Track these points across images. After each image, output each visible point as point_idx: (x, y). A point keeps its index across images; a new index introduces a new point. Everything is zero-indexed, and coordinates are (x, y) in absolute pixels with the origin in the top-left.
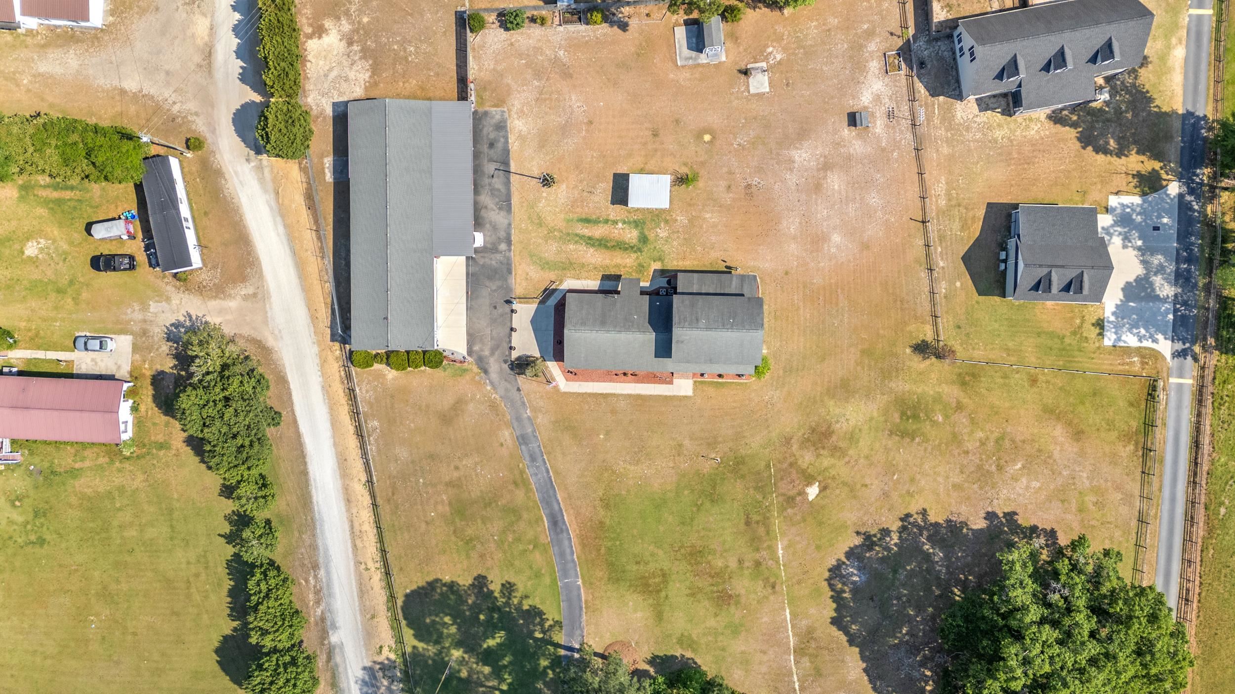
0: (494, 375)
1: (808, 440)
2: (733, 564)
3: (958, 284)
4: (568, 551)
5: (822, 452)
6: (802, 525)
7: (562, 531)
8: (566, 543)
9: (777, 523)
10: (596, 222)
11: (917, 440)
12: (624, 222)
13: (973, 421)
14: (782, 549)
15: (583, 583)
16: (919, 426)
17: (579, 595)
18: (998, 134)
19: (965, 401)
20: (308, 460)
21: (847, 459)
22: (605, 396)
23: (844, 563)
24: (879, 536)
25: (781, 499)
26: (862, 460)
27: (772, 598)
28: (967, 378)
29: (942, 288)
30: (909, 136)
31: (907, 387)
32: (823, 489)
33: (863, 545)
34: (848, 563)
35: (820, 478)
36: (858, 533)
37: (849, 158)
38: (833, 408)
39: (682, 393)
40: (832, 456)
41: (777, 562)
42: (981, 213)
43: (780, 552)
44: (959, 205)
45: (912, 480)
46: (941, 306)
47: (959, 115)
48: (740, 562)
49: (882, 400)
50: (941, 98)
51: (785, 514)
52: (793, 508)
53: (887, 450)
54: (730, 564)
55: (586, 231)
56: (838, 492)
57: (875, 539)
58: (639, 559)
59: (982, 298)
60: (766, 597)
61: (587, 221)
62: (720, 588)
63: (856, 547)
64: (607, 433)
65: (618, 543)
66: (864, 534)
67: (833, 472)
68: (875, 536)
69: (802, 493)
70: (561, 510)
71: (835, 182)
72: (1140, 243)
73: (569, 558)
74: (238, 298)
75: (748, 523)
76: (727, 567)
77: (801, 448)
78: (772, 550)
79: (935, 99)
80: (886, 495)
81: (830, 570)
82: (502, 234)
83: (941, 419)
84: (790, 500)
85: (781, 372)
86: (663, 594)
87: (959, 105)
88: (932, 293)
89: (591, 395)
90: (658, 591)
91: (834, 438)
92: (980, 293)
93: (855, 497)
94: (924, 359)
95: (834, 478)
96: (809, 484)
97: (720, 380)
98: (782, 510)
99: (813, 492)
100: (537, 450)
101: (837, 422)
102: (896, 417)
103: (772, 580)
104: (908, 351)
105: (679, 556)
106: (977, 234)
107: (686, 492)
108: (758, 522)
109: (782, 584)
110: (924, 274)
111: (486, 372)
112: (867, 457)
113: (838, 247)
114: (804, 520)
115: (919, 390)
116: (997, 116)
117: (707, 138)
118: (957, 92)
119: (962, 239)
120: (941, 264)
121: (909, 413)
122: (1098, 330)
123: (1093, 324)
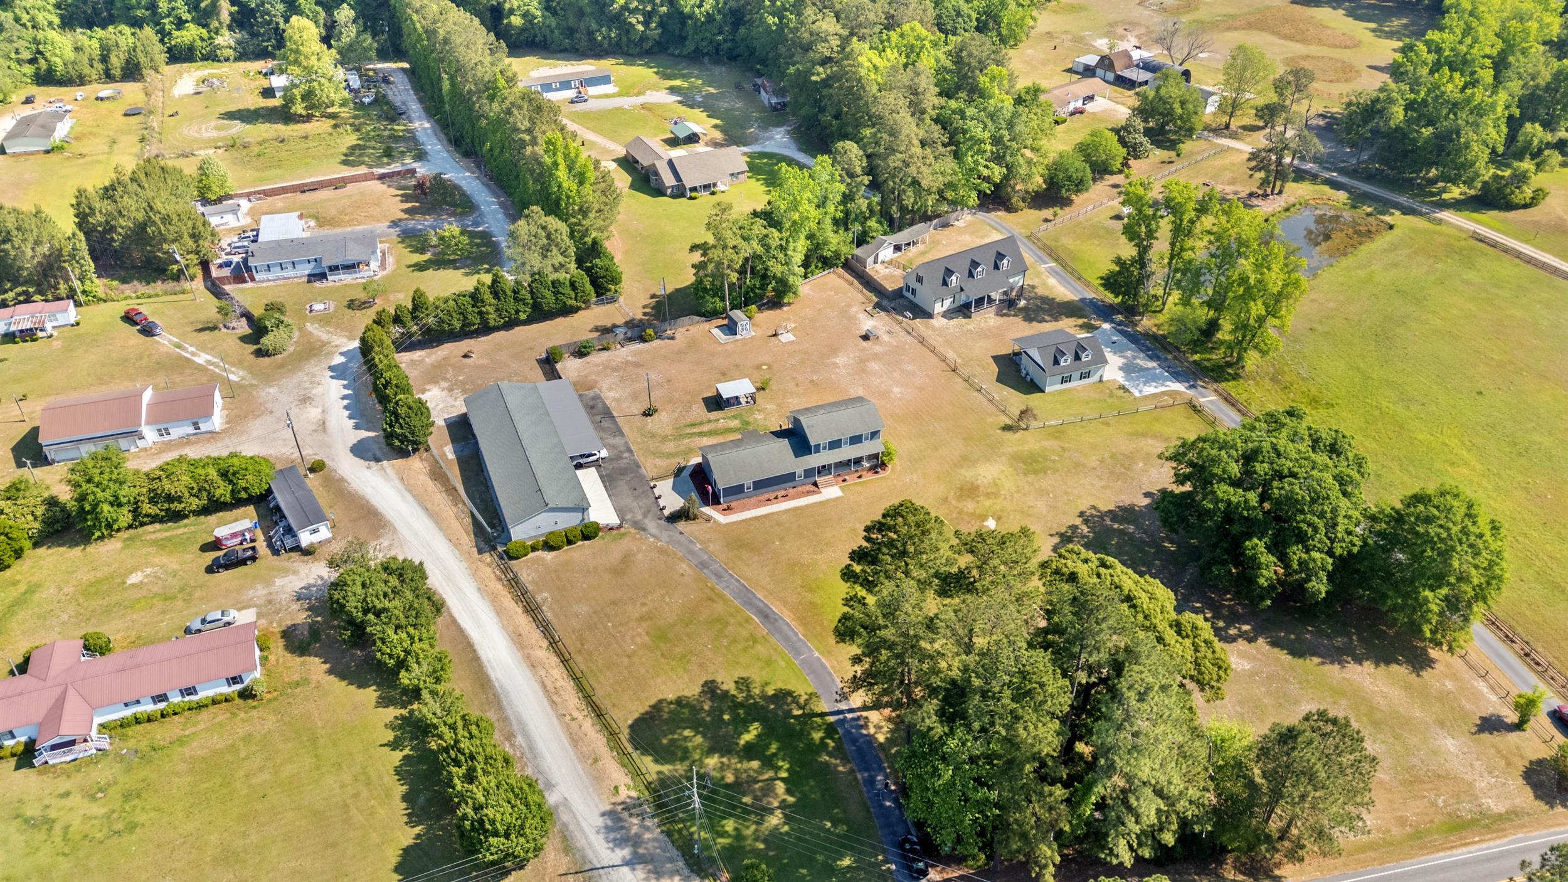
0: (653, 530)
1: (961, 496)
3: (1004, 393)
4: (791, 634)
5: (978, 499)
7: (776, 620)
8: (785, 628)
10: (701, 423)
11: (1049, 472)
12: (724, 419)
13: (1082, 453)
15: (821, 653)
16: (1043, 465)
17: (822, 665)
19: (1066, 445)
20: (477, 647)
21: (1002, 497)
22: (766, 516)
24: (1070, 531)
26: (1016, 495)
28: (1056, 435)
29: (995, 397)
30: (910, 338)
31: (1016, 449)
32: (998, 519)
35: (990, 514)
36: (1051, 535)
37: (876, 354)
38: (966, 473)
39: (834, 496)
40: (989, 498)
42: (990, 361)
44: (973, 360)
45: (1066, 493)
47: (936, 325)
49: (1002, 460)
50: (919, 320)
53: (1030, 483)
55: (696, 430)
56: (1011, 517)
57: (1068, 534)
61: (693, 425)
63: (1057, 544)
64: (781, 540)
66: (1057, 534)
67: (998, 508)
68: (1066, 532)
69: (983, 527)
70: (766, 606)
71: (875, 366)
73: (795, 638)
77: (959, 502)
79: (915, 321)
80: (1054, 507)
82: (623, 447)
83: (1056, 458)
87: (933, 322)
88: (990, 401)
89: (751, 519)
91: (982, 489)
92: (1026, 394)
93: (1029, 515)
94: (1015, 433)
95: (1001, 510)
96: (984, 520)
97: (858, 482)
99: (991, 524)
100: (720, 569)
101: (977, 479)
102: (1022, 466)
104: (999, 432)
106: (997, 370)
110: (976, 394)
111: (644, 530)
112: (1018, 492)
113: (901, 393)
115: (1027, 448)
116: (961, 320)
117: (764, 367)
118: (929, 315)
119: (988, 373)
120: (984, 387)
121: (1029, 461)
122: (1122, 390)
123: (1117, 389)
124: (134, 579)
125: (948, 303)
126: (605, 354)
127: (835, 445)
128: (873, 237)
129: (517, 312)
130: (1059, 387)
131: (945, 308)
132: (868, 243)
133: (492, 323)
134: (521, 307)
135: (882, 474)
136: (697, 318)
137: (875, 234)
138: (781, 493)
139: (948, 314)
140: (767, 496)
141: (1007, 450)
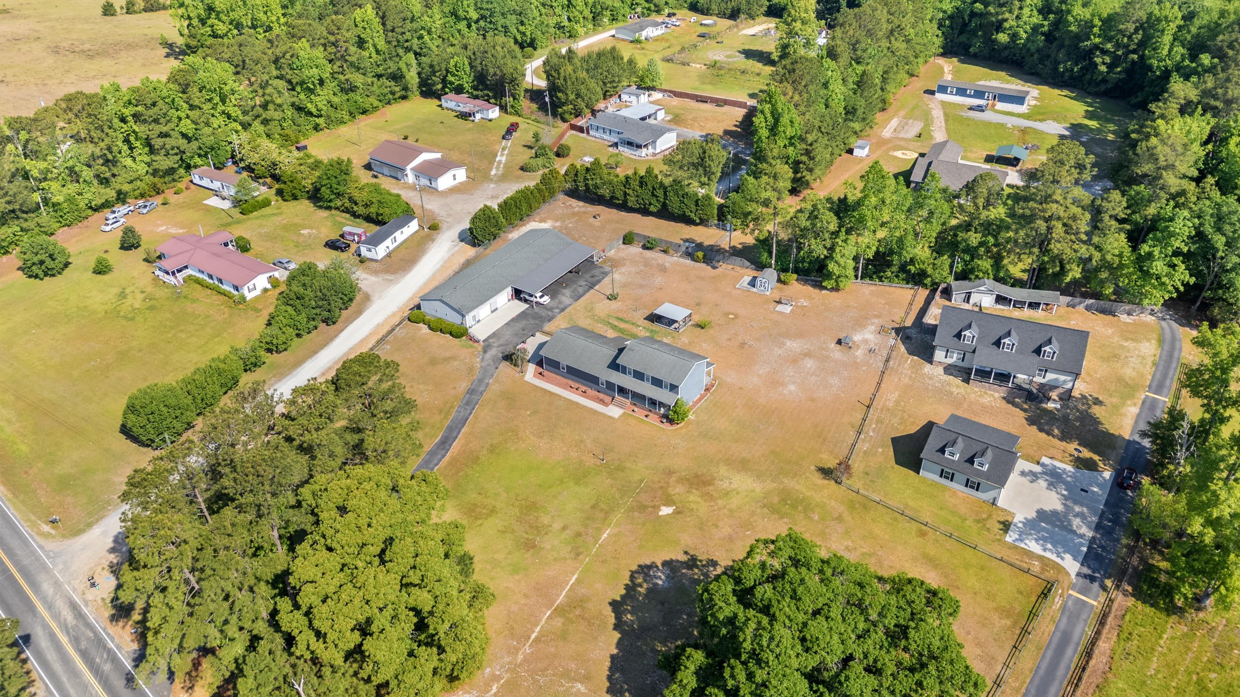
0: (488, 355)
1: (688, 480)
2: (557, 526)
3: (880, 450)
4: (435, 462)
5: (694, 491)
6: (639, 527)
7: (443, 449)
8: (439, 457)
9: (618, 516)
10: (626, 322)
11: (785, 520)
12: (644, 328)
13: (847, 533)
14: (608, 534)
16: (793, 512)
18: (955, 390)
19: (847, 516)
20: (326, 348)
21: (712, 504)
22: (551, 393)
23: (657, 567)
24: (704, 563)
25: (634, 504)
26: (725, 511)
27: (569, 561)
28: (857, 506)
29: (863, 446)
30: (881, 365)
31: (798, 487)
32: (677, 512)
33: (684, 563)
34: (661, 568)
35: (679, 505)
36: (686, 553)
37: (828, 357)
38: (723, 470)
39: (610, 414)
40: (702, 497)
41: (596, 541)
42: (922, 423)
43: (605, 535)
44: (904, 411)
46: (858, 455)
47: (926, 370)
48: (564, 528)
49: (770, 485)
50: (916, 358)
51: (630, 514)
52: (640, 513)
53: (753, 514)
54: (554, 525)
55: (616, 323)
56: (688, 519)
57: (699, 563)
58: (483, 491)
59: (897, 466)
60: (565, 559)
61: (621, 320)
62: (530, 537)
63: (678, 561)
64: (534, 413)
65: (477, 475)
66: (692, 556)
67: (693, 506)
68: (701, 561)
69: (657, 508)
70: (456, 437)
71: (809, 363)
72: (1065, 493)
73: (431, 466)
74: (381, 279)
75: (593, 507)
76: (551, 526)
77: (677, 481)
78: (600, 531)
79: (911, 357)
80: (731, 539)
81: (640, 566)
82: (562, 306)
83: (816, 518)
84: (642, 508)
85: (696, 434)
86: (480, 522)
87: (927, 368)
88: (854, 445)
89: (542, 389)
90: (477, 518)
91: (711, 488)
92: (897, 463)
93: (701, 529)
94: (824, 478)
95: (692, 510)
96: (667, 504)
97: (645, 419)
98: (631, 509)
99: (665, 511)
100: (475, 401)
101: (722, 480)
102: (776, 500)
103: (581, 550)
104: (813, 468)
105: (518, 503)
106: (913, 431)
107: (561, 469)
108: (602, 510)
109: (587, 556)
110: (852, 434)
111: (485, 352)
112: (731, 510)
113: (790, 392)
114: (644, 524)
115: (809, 494)
116: (958, 381)
117: (731, 316)
118: (929, 359)
119: (897, 429)
120: (871, 434)
121: (789, 502)
122: (1001, 526)
123: (999, 522)
124: (305, 232)
125: (954, 359)
126: (662, 255)
127: (639, 375)
128: (977, 277)
129: (650, 204)
130: (936, 478)
131: (950, 361)
132: (970, 280)
133: (630, 204)
134: (654, 201)
135: (666, 426)
136: (748, 264)
137: (981, 275)
138: (584, 388)
139: (949, 369)
140: (571, 383)
141: (790, 483)
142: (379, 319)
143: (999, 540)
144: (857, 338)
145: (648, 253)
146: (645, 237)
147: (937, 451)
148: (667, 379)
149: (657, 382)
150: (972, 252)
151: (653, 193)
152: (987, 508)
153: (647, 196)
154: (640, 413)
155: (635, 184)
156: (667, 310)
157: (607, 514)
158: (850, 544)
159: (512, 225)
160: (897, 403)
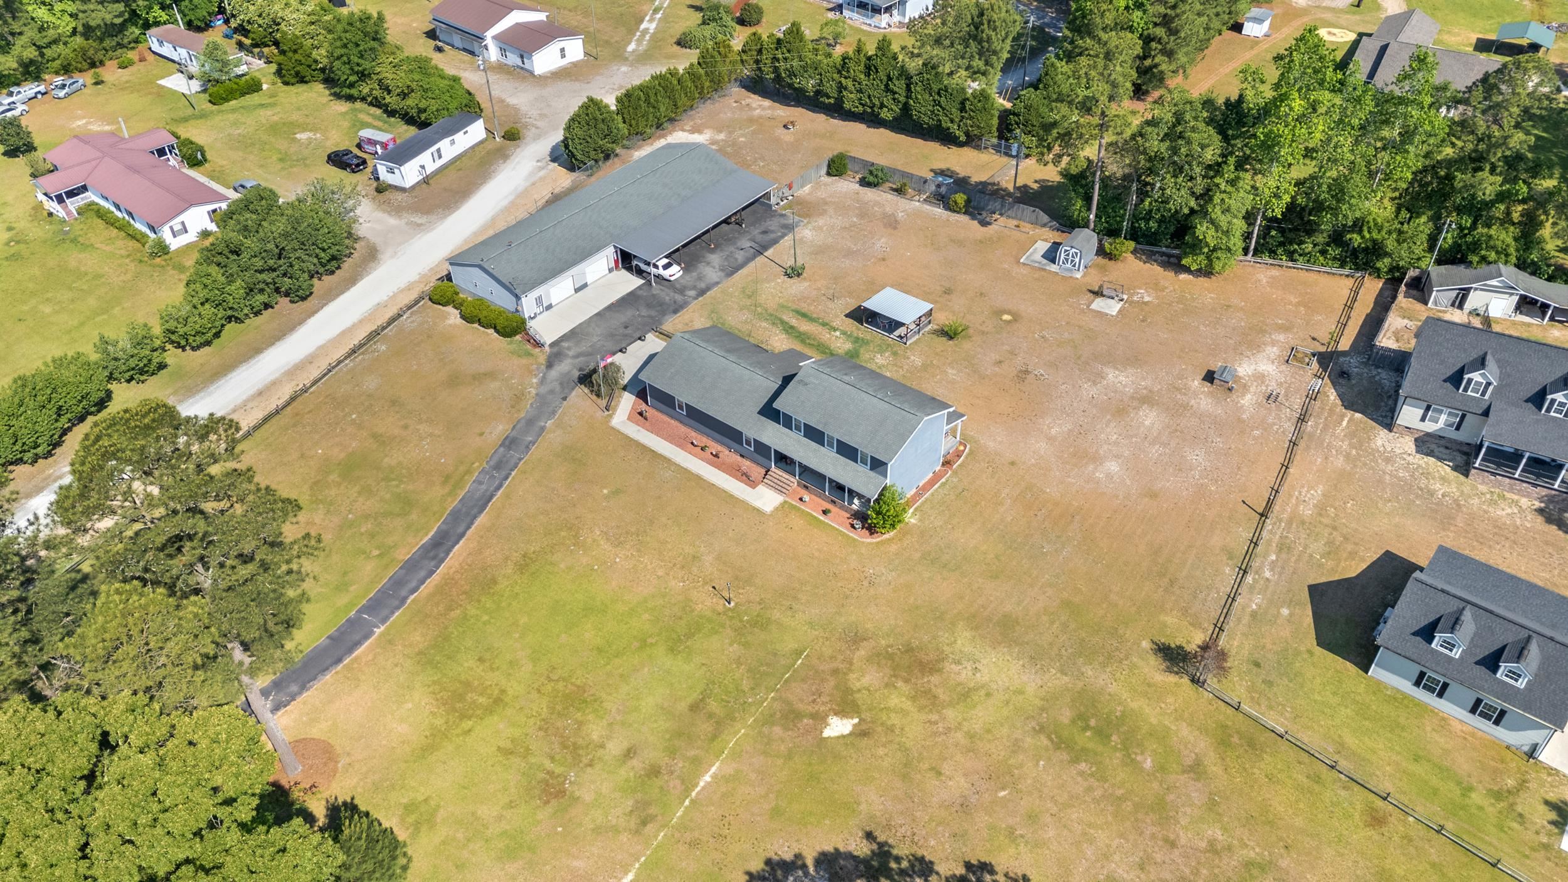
0: (554, 373)
1: (890, 657)
2: (615, 747)
3: (1285, 611)
4: (413, 584)
5: (900, 684)
6: (780, 762)
7: (434, 558)
8: (423, 573)
9: (739, 734)
10: (812, 320)
11: (1083, 766)
12: (844, 333)
13: (1212, 805)
14: (714, 776)
15: (382, 635)
16: (1100, 748)
17: (358, 644)
18: (1439, 488)
19: (1213, 767)
21: (934, 717)
23: (804, 867)
24: (905, 864)
25: (777, 706)
26: (959, 735)
27: (624, 837)
28: (1235, 739)
29: (1251, 601)
30: (1289, 427)
31: (1113, 688)
32: (860, 733)
33: (866, 862)
34: (811, 870)
35: (867, 716)
37: (1185, 407)
38: (963, 640)
39: (758, 504)
40: (913, 698)
41: (687, 792)
42: (1372, 556)
43: (707, 778)
44: (1335, 528)
45: (1032, 818)
46: (1239, 620)
47: (1379, 442)
48: (630, 753)
49: (1055, 680)
50: (1358, 415)
51: (765, 730)
52: (786, 729)
53: (1016, 747)
54: (610, 745)
55: (794, 322)
56: (881, 751)
57: (893, 865)
58: (488, 656)
59: (1319, 651)
60: (616, 830)
61: (804, 315)
62: (558, 770)
63: (850, 856)
64: (616, 492)
65: (486, 618)
66: (881, 845)
67: (895, 720)
68: (898, 859)
69: (821, 719)
70: (462, 535)
71: (1149, 418)
73: (404, 593)
74: (404, 221)
75: (694, 708)
76: (602, 746)
77: (869, 660)
78: (698, 765)
79: (1349, 413)
80: (965, 807)
81: (768, 862)
82: (703, 285)
83: (1148, 764)
84: (790, 716)
85: (917, 555)
86: (467, 724)
87: (1381, 438)
88: (1232, 598)
90: (464, 716)
91: (935, 679)
92: (1318, 645)
93: (905, 777)
94: (1169, 670)
95: (891, 729)
96: (842, 713)
97: (822, 517)
98: (769, 720)
99: (838, 727)
100: (513, 461)
101: (959, 663)
102: (1066, 716)
103: (652, 810)
104: (1146, 644)
105: (549, 687)
106: (1352, 574)
107: (646, 616)
108: (710, 716)
109: (663, 826)
110: (1229, 573)
111: (550, 365)
112: (971, 736)
113: (1110, 477)
114: (789, 756)
115: (1134, 705)
116: (1445, 469)
117: (1006, 317)
118: (1387, 420)
119: (1321, 566)
120: (1267, 574)
121: (1093, 722)
122: (1553, 816)
123: (1547, 803)
124: (302, 136)
125: (1439, 423)
126: (891, 197)
127: (814, 435)
128: (1484, 259)
129: (882, 106)
130: (1406, 686)
131: (1429, 427)
132: (1469, 264)
133: (847, 105)
134: (888, 100)
135: (861, 537)
136: (1045, 218)
137: (1493, 256)
138: (715, 447)
139: (1426, 444)
140: (693, 435)
141: (1096, 676)
142: (382, 296)
143: (1546, 847)
144: (1244, 369)
145: (869, 194)
146: (865, 164)
147: (1415, 634)
148: (868, 449)
149: (848, 451)
150: (1477, 210)
151: (887, 85)
152: (1515, 763)
153: (877, 93)
154: (813, 503)
155: (857, 70)
156: (886, 302)
157: (720, 725)
158: (1219, 835)
159: (639, 135)
160: (1321, 509)
